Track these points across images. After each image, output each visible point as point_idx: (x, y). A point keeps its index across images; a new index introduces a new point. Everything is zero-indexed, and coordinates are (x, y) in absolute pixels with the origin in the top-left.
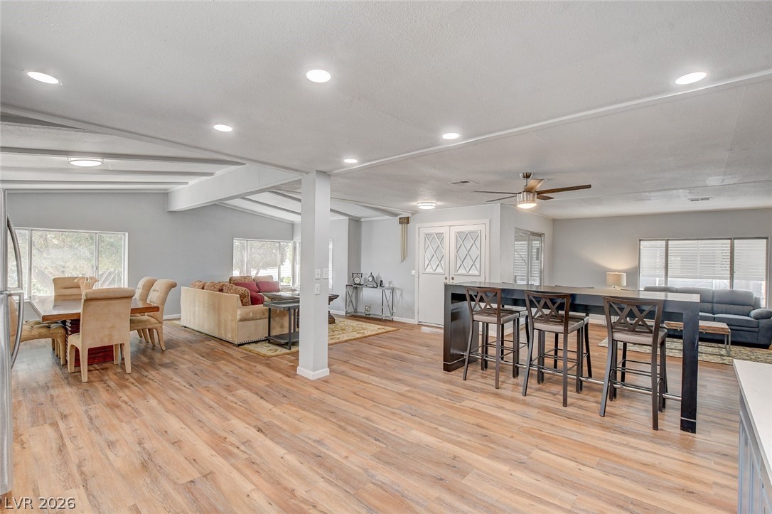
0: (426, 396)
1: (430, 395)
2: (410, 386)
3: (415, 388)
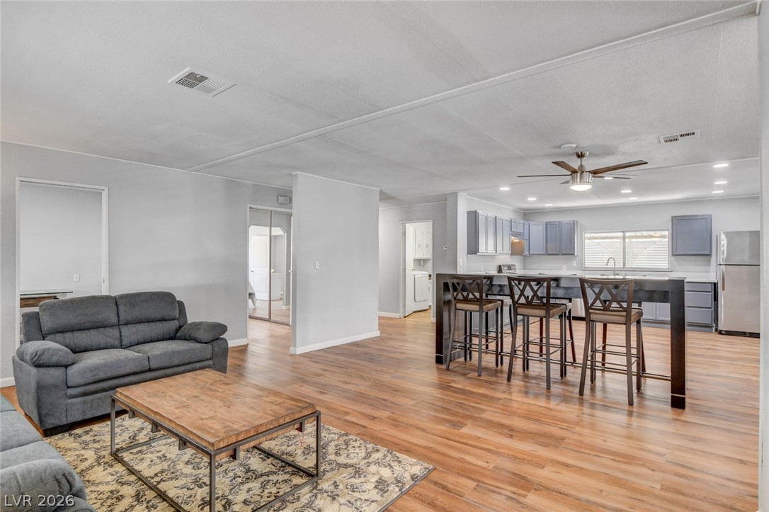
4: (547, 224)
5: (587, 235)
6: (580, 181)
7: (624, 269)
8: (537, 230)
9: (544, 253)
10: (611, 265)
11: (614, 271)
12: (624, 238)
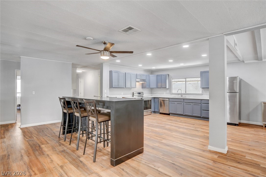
0: (154, 138)
1: (153, 139)
2: (162, 143)
3: (159, 142)
4: (157, 76)
5: (173, 80)
6: (103, 55)
7: (186, 94)
8: (153, 78)
9: (156, 87)
10: (180, 92)
11: (181, 94)
12: (186, 81)
